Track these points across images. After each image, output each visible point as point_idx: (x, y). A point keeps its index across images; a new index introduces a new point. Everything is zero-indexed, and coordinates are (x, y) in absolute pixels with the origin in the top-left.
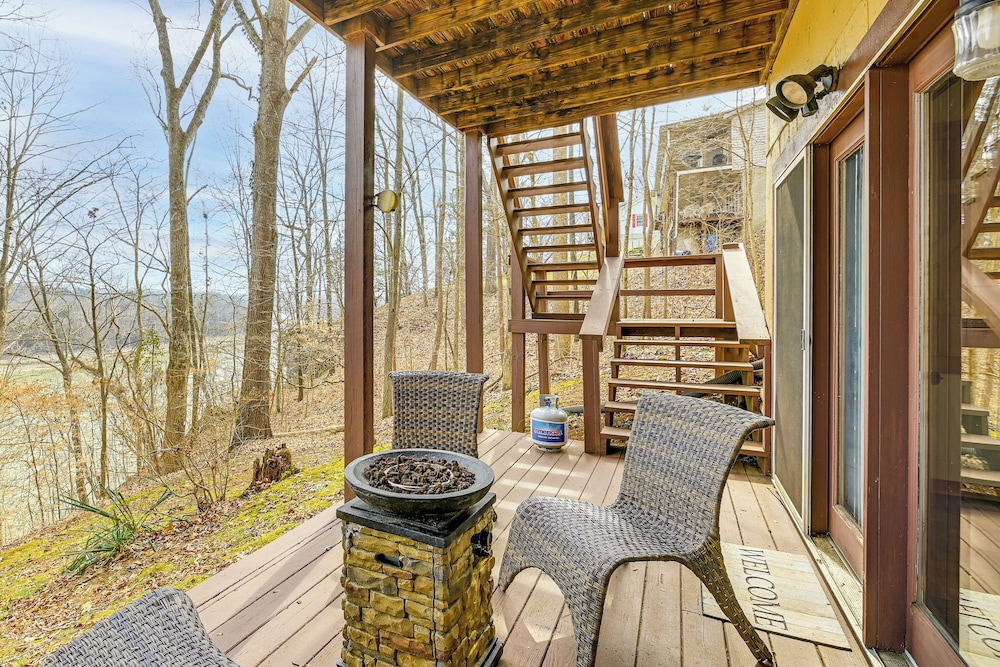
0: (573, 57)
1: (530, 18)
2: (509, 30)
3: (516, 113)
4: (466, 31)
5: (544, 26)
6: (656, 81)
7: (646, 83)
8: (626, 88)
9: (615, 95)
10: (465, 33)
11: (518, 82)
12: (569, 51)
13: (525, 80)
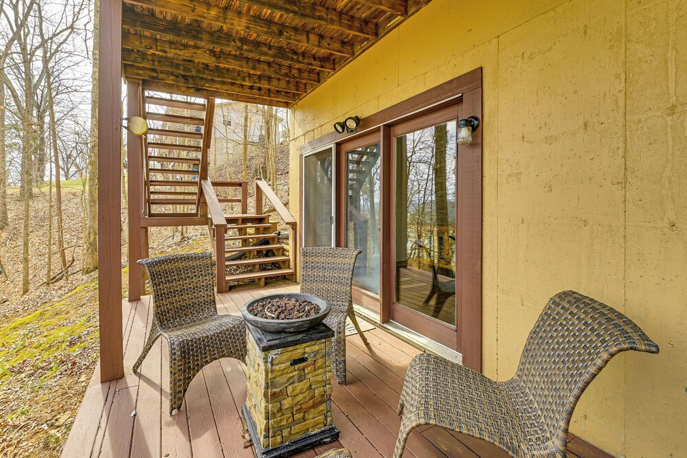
0: (233, 65)
1: (225, 34)
2: (211, 34)
3: (173, 80)
4: (183, 19)
5: (233, 43)
6: (254, 91)
7: (249, 90)
8: (240, 89)
9: (234, 91)
10: (181, 20)
11: (187, 63)
12: (232, 61)
13: (192, 64)
